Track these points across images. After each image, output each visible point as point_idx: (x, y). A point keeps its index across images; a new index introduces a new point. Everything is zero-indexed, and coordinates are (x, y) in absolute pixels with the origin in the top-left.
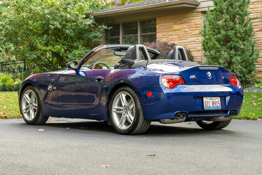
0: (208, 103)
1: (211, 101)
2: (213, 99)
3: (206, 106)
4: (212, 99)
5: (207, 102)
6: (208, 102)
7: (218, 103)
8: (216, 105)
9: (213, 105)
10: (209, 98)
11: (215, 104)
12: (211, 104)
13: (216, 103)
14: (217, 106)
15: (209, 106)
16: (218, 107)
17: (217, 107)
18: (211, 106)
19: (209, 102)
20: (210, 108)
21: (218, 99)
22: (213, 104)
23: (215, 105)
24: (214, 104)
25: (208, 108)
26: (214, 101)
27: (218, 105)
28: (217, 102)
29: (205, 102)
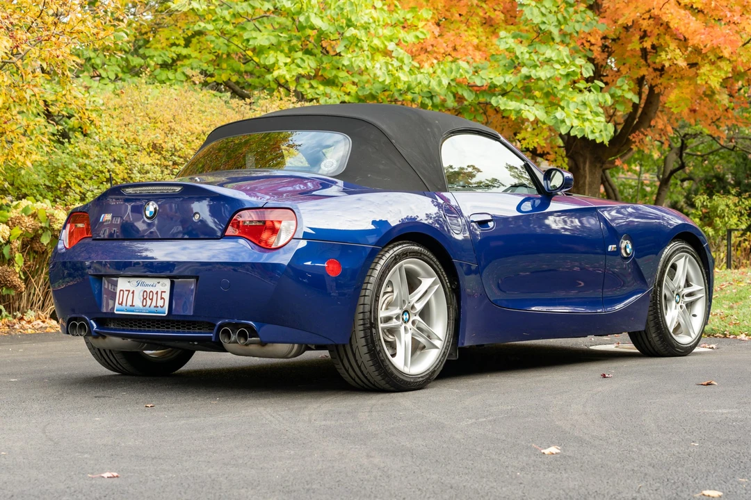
0: (131, 295)
1: (139, 291)
2: (147, 285)
3: (122, 302)
4: (143, 284)
5: (126, 293)
6: (129, 291)
7: (162, 298)
8: (154, 304)
10: (134, 281)
11: (152, 299)
12: (140, 299)
13: (155, 296)
14: (156, 307)
15: (132, 306)
16: (159, 309)
17: (156, 309)
18: (138, 303)
19: (133, 293)
20: (133, 311)
21: (162, 285)
22: (144, 299)
23: (149, 302)
24: (148, 299)
25: (127, 311)
26: (148, 289)
27: (160, 303)
28: (157, 293)
29: (121, 290)
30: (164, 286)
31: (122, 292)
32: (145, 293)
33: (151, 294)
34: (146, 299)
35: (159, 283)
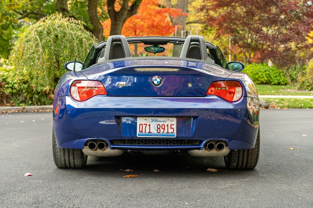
0: (148, 127)
1: (154, 124)
3: (142, 131)
4: (156, 121)
5: (144, 126)
6: (146, 125)
7: (171, 128)
8: (166, 131)
10: (150, 119)
11: (164, 129)
12: (155, 129)
13: (166, 127)
14: (168, 132)
15: (150, 132)
16: (170, 134)
17: (168, 134)
18: (154, 131)
19: (149, 125)
20: (151, 136)
22: (158, 129)
23: (162, 130)
24: (161, 128)
25: (147, 135)
26: (161, 124)
27: (171, 131)
28: (168, 125)
30: (172, 122)
31: (141, 125)
32: (159, 126)
33: (163, 126)
34: (159, 129)
35: (168, 120)
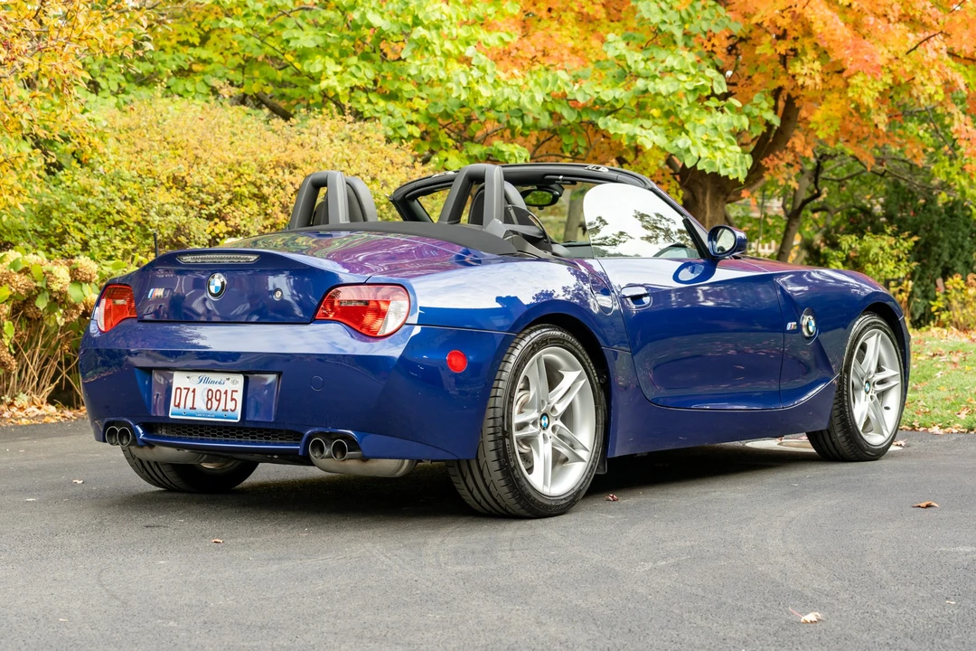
0: (191, 394)
1: (202, 389)
2: (213, 382)
3: (179, 404)
4: (207, 381)
5: (184, 392)
6: (188, 389)
7: (232, 399)
8: (222, 406)
9: (210, 402)
10: (195, 376)
11: (219, 401)
12: (203, 400)
13: (223, 396)
14: (225, 410)
15: (193, 408)
16: (229, 413)
18: (201, 405)
19: (194, 391)
20: (194, 416)
21: (233, 382)
22: (209, 400)
23: (215, 404)
24: (214, 400)
25: (186, 415)
26: (214, 387)
27: (231, 405)
28: (226, 393)
29: (177, 388)
30: (235, 384)
31: (179, 391)
32: (210, 392)
33: (218, 393)
34: (211, 400)
35: (228, 379)
